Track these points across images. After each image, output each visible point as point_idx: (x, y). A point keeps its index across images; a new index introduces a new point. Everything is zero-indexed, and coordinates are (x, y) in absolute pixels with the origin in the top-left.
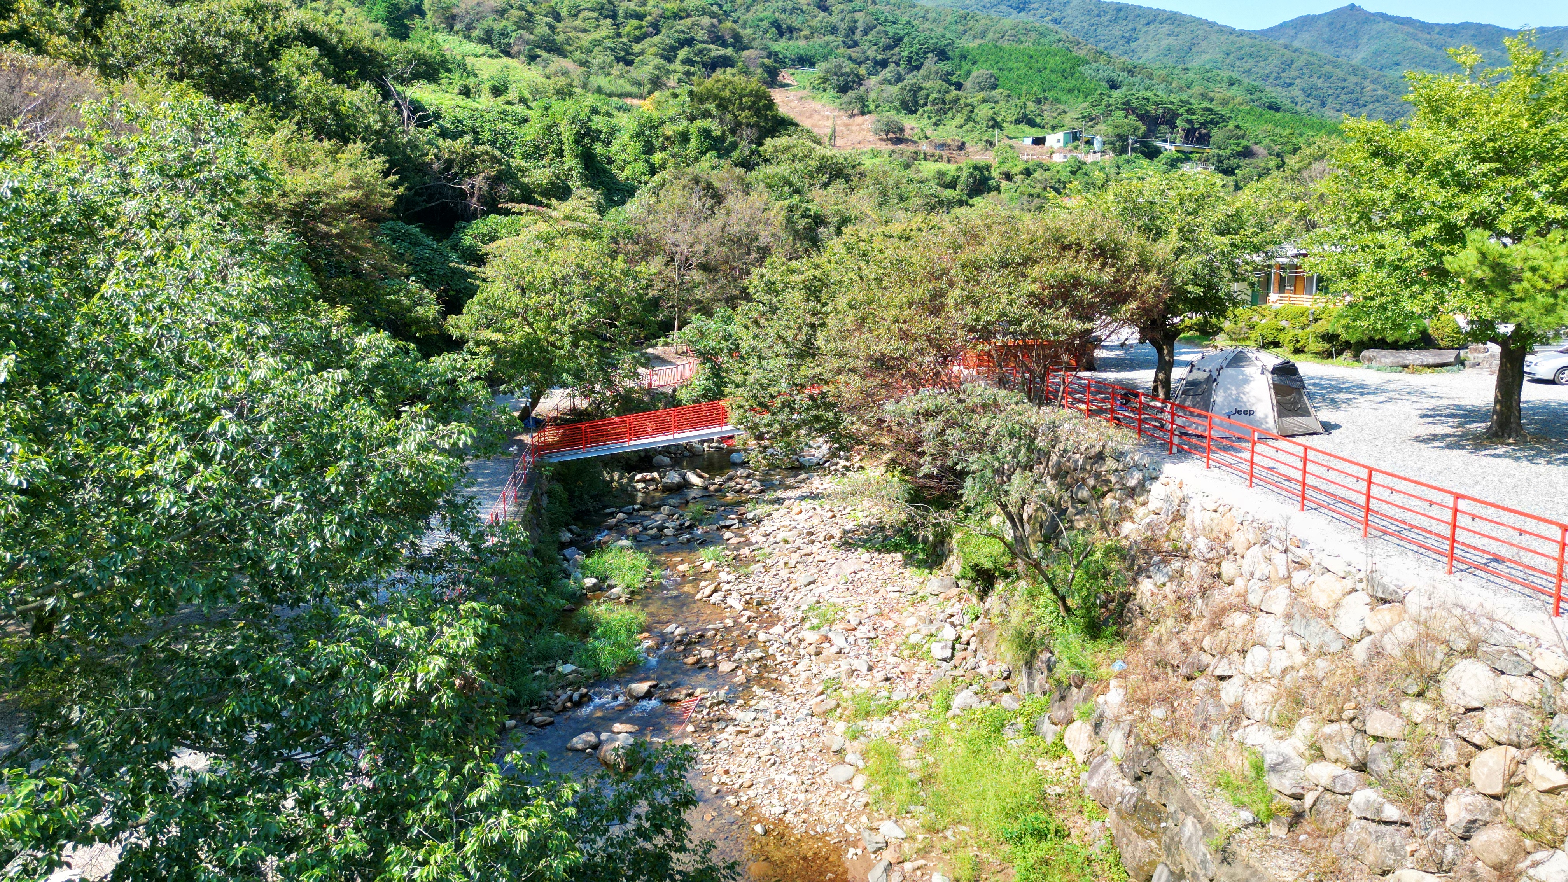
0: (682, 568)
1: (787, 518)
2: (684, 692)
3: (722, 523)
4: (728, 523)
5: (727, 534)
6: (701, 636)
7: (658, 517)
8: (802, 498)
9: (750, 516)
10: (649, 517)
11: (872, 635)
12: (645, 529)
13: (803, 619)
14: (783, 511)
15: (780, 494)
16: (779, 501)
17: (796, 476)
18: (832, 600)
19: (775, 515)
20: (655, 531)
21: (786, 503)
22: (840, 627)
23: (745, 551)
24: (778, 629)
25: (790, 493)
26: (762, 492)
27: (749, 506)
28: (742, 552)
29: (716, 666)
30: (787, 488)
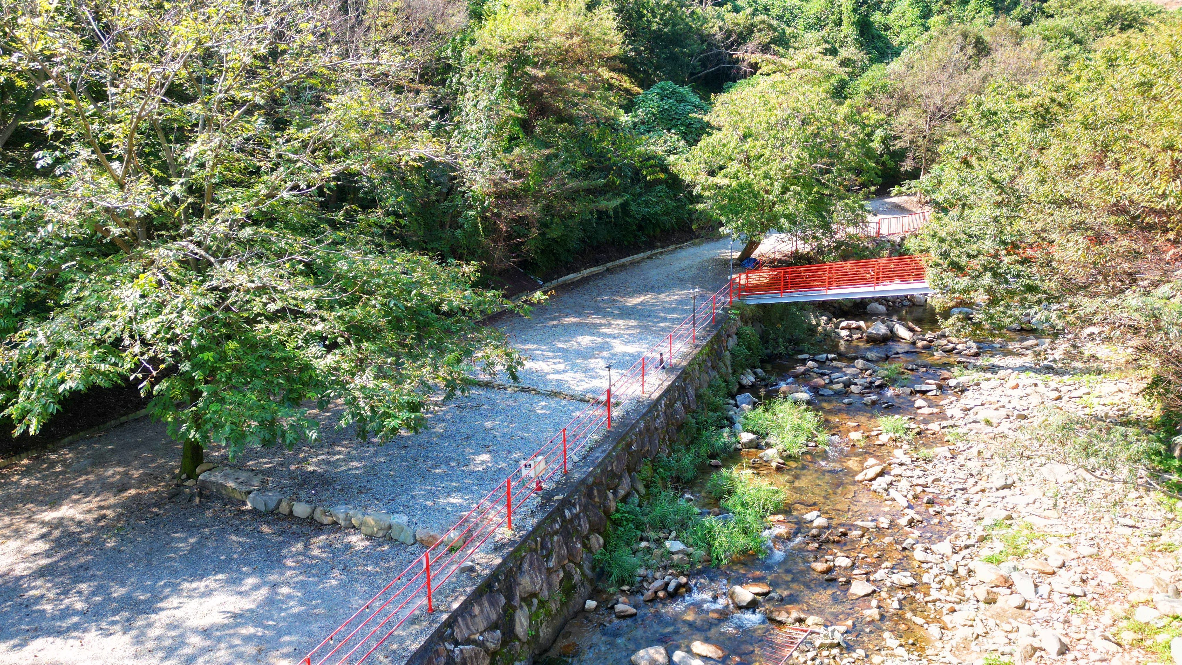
0: (855, 436)
1: (999, 392)
2: (794, 615)
3: (918, 387)
4: (924, 388)
5: (919, 402)
6: (844, 534)
7: (850, 371)
8: (1024, 369)
9: (952, 383)
10: (838, 369)
11: (1078, 591)
12: (831, 382)
13: (983, 539)
14: (994, 383)
15: (996, 360)
16: (993, 369)
17: (1022, 340)
18: (1029, 520)
19: (984, 385)
20: (841, 385)
21: (1002, 373)
22: (1031, 564)
23: (934, 426)
24: (944, 547)
25: (1011, 361)
26: (977, 355)
27: (956, 371)
28: (930, 426)
29: (848, 583)
30: (1009, 353)
